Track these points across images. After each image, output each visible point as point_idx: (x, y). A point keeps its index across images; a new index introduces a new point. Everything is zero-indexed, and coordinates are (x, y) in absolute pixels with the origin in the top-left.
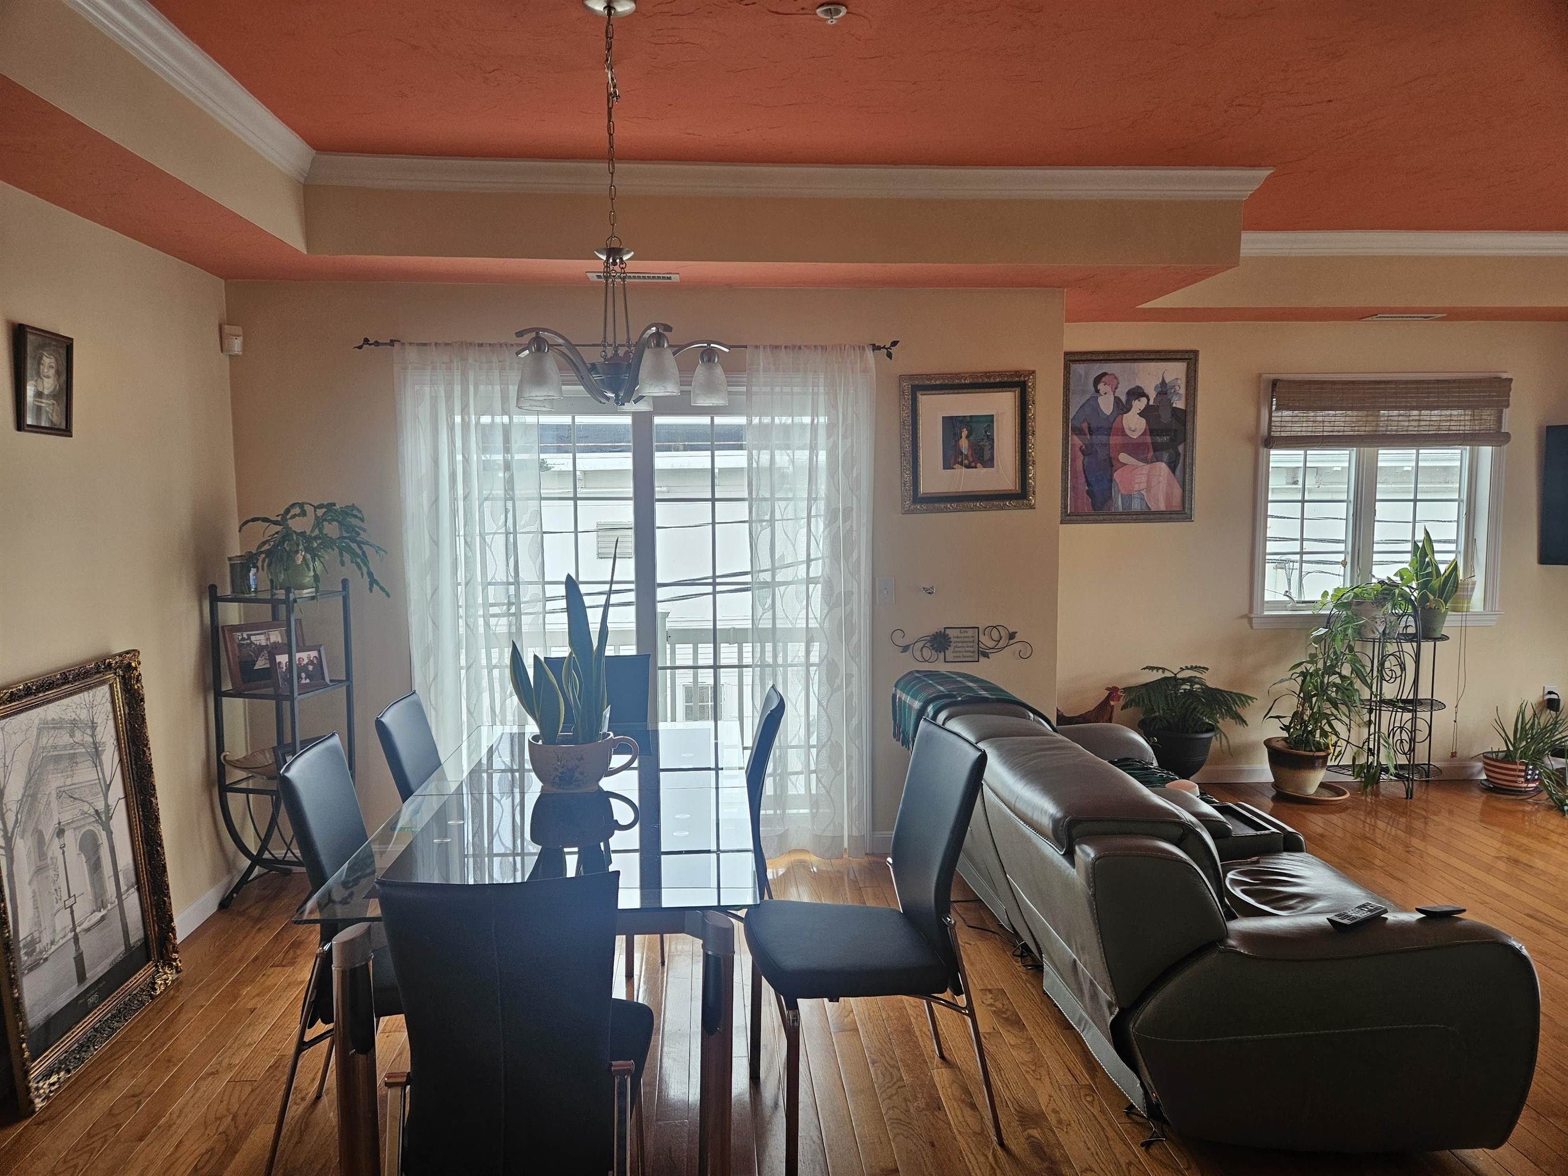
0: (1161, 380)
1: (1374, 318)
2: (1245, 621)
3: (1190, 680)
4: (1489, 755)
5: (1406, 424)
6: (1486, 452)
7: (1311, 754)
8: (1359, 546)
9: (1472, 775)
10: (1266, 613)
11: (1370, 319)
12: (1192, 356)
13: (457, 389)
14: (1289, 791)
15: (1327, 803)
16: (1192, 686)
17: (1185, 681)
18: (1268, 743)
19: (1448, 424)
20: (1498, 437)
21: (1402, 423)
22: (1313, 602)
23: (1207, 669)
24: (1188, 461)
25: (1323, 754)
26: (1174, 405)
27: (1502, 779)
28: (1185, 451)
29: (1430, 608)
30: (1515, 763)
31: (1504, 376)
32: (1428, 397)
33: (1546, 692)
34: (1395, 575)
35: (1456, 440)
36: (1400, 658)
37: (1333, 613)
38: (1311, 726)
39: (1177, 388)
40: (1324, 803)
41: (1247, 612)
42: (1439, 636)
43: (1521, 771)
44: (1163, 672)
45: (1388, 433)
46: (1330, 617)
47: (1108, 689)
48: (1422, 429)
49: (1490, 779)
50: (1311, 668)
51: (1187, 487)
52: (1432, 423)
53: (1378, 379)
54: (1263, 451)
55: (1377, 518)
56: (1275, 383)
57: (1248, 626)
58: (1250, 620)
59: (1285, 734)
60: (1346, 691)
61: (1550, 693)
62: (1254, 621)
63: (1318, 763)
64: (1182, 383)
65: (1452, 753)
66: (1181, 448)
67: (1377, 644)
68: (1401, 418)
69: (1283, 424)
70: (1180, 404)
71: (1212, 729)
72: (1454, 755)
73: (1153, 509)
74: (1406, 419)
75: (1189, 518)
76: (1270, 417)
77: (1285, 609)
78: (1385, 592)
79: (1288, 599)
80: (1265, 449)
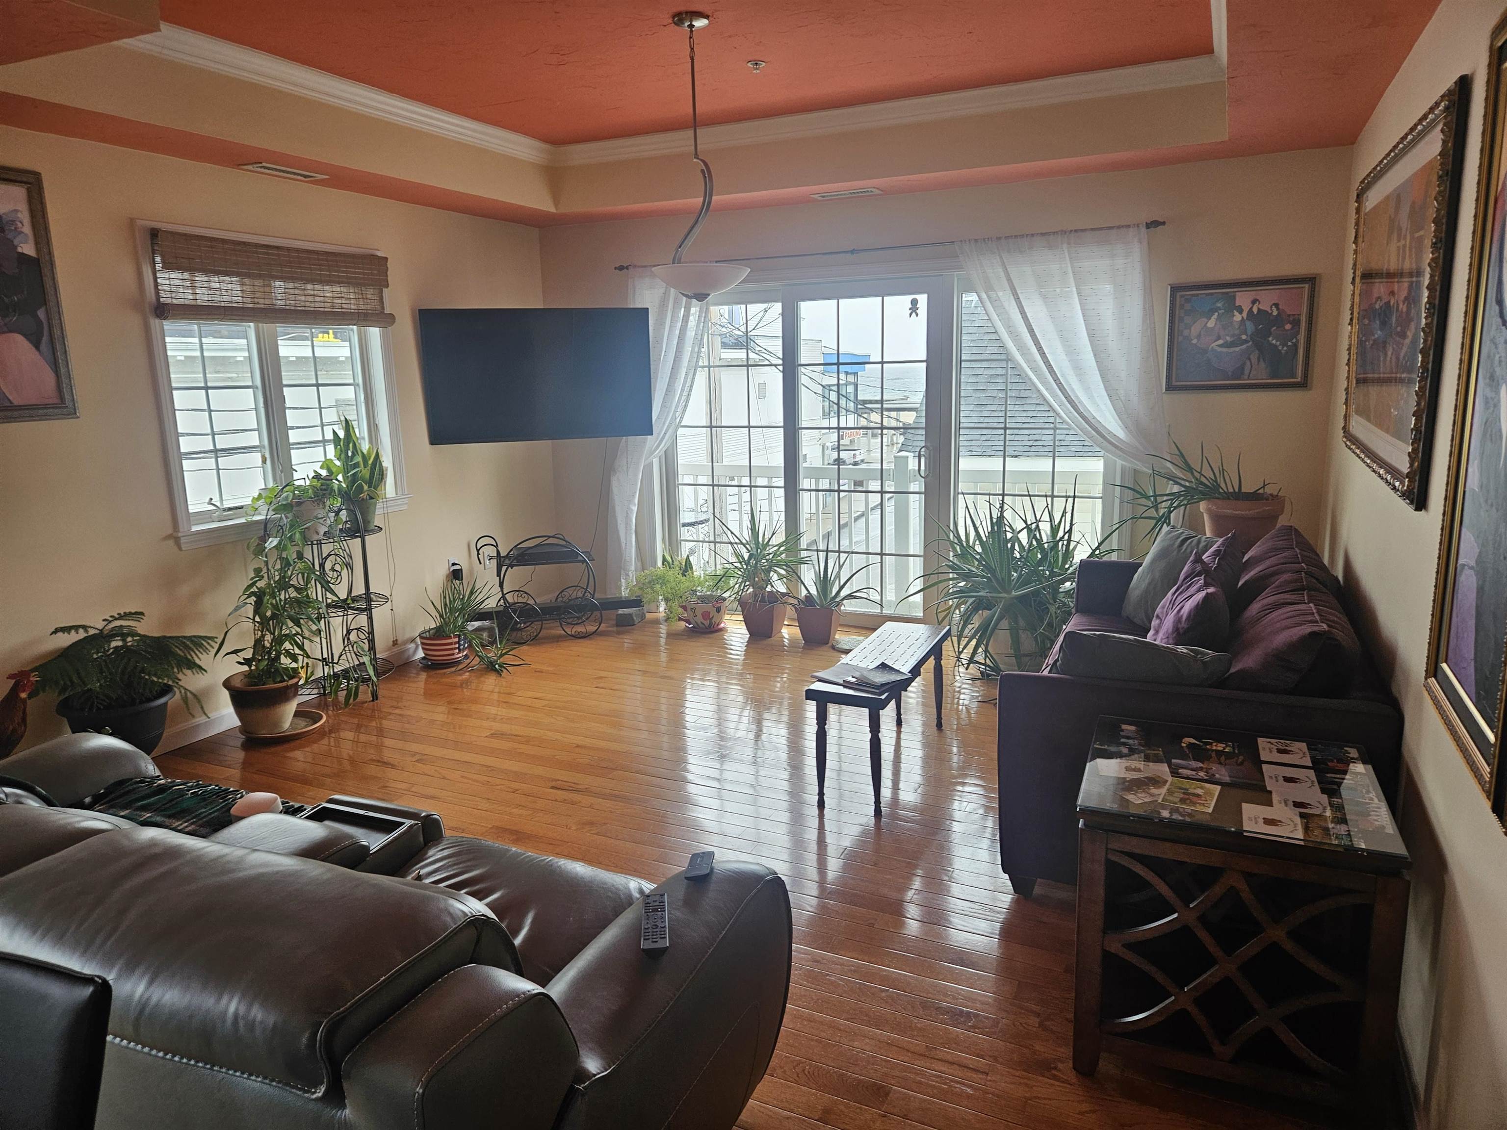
1: (256, 167)
2: (171, 542)
3: (119, 633)
4: (424, 635)
5: (303, 298)
6: (374, 333)
7: (284, 684)
8: (276, 439)
9: (409, 658)
10: (195, 528)
11: (250, 167)
12: (31, 180)
14: (264, 733)
16: (124, 640)
17: (111, 636)
18: (227, 684)
19: (340, 301)
20: (384, 319)
21: (299, 298)
22: (241, 507)
23: (142, 614)
24: (57, 332)
25: (285, 678)
26: (20, 250)
27: (440, 655)
28: (49, 319)
29: (363, 499)
30: (450, 638)
31: (379, 254)
32: (320, 270)
33: (451, 564)
34: (322, 467)
35: (352, 320)
36: (345, 557)
37: (268, 517)
38: (274, 653)
39: (19, 225)
40: (308, 734)
41: (170, 531)
42: (372, 527)
43: (456, 643)
44: (86, 631)
45: (287, 307)
46: (266, 522)
47: (11, 677)
48: (317, 305)
49: (428, 657)
50: (261, 584)
51: (63, 370)
52: (326, 299)
53: (272, 244)
54: (155, 322)
55: (288, 405)
56: (154, 234)
57: (176, 548)
58: (177, 540)
59: (246, 668)
60: (303, 603)
61: (454, 564)
62: (183, 540)
63: (291, 692)
64: (24, 216)
65: (394, 641)
66: (41, 314)
67: (315, 547)
68: (297, 292)
69: (174, 289)
70: (28, 249)
72: (395, 643)
73: (16, 403)
74: (302, 292)
75: (73, 413)
76: (155, 279)
77: (210, 520)
78: (324, 487)
79: (214, 508)
80: (157, 321)
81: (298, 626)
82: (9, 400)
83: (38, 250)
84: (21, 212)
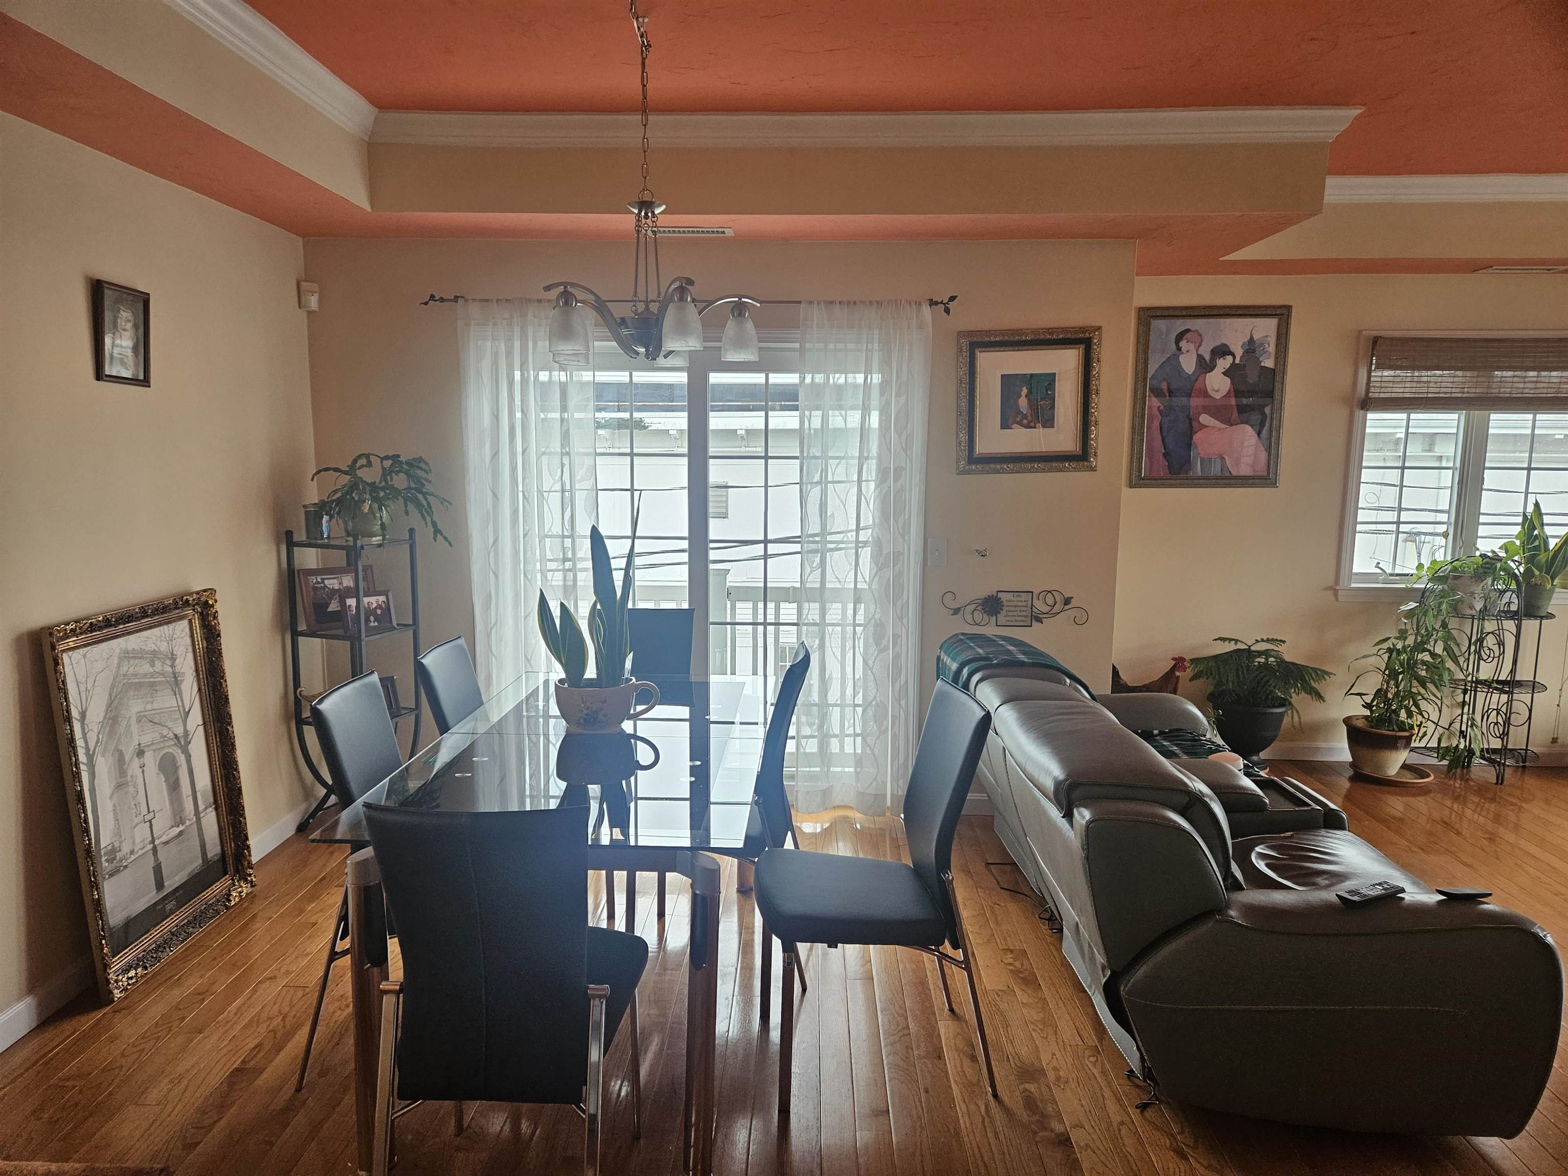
0: (1249, 338)
1: (1490, 270)
2: (1330, 593)
3: (1266, 653)
5: (1521, 385)
7: (1398, 734)
8: (1463, 516)
10: (1353, 585)
11: (1484, 271)
12: (1284, 311)
13: (517, 344)
14: (1367, 771)
15: (1409, 785)
16: (1267, 659)
17: (1260, 653)
18: (1347, 720)
21: (1517, 385)
22: (1407, 575)
23: (1284, 642)
25: (1406, 734)
26: (1263, 364)
28: (1272, 413)
29: (1536, 584)
32: (1548, 357)
34: (1500, 548)
36: (1499, 636)
37: (1428, 586)
38: (1395, 705)
39: (1267, 346)
41: (1331, 583)
42: (1545, 615)
44: (1236, 644)
45: (1501, 395)
46: (1424, 591)
47: (1173, 659)
48: (1538, 391)
52: (1550, 385)
53: (1494, 337)
54: (1359, 413)
55: (1485, 486)
56: (1375, 340)
57: (1333, 598)
58: (1336, 592)
59: (1368, 713)
60: (1435, 668)
62: (1340, 593)
63: (1401, 743)
64: (1272, 340)
65: (1553, 738)
66: (1267, 410)
67: (1476, 622)
68: (1516, 379)
69: (1383, 385)
70: (1269, 363)
71: (1283, 703)
72: (1554, 740)
74: (1522, 380)
75: (1274, 484)
76: (1369, 377)
77: (1376, 581)
78: (1487, 566)
79: (1380, 571)
80: (1362, 412)
81: (1423, 688)
82: (1230, 472)
83: (1276, 364)
84: (1270, 336)
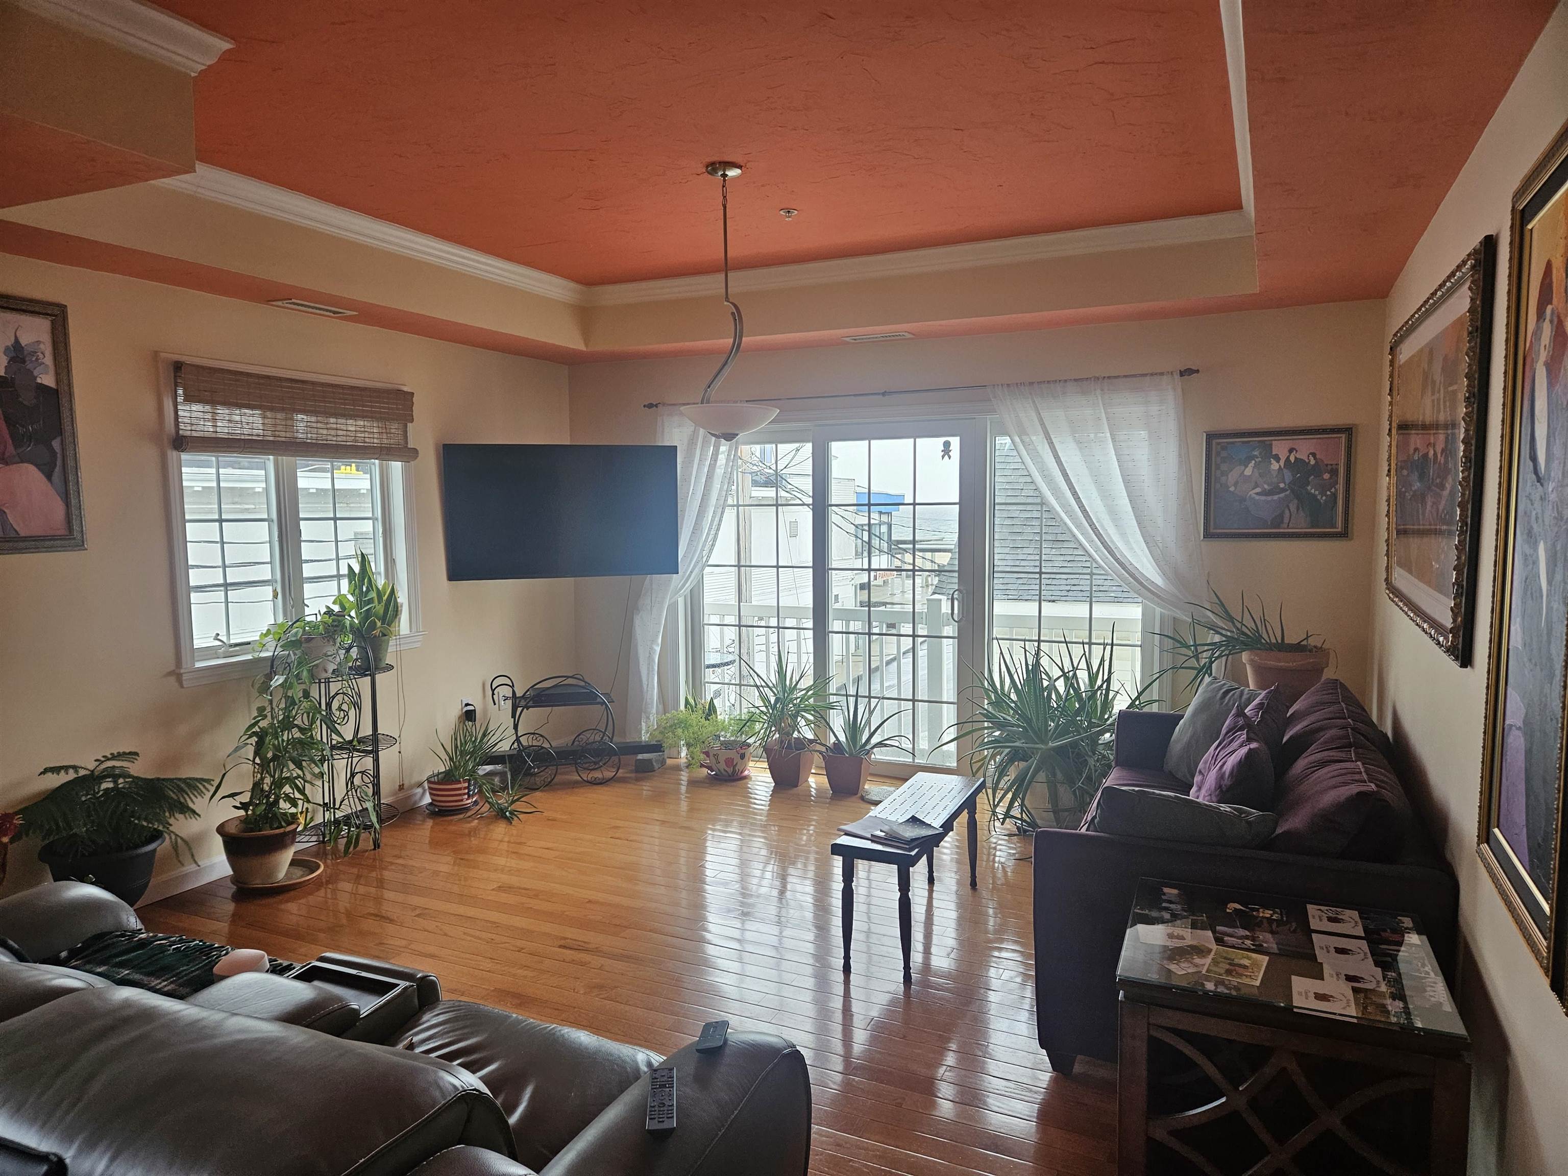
0: (13, 341)
2: (172, 679)
3: (110, 774)
4: (432, 779)
5: (325, 432)
6: (396, 467)
7: (282, 830)
8: (289, 573)
9: (415, 802)
10: (198, 665)
12: (56, 312)
14: (257, 883)
16: (115, 782)
17: (102, 777)
18: (221, 830)
19: (363, 435)
20: (406, 453)
21: (321, 431)
22: (249, 643)
23: (136, 754)
24: (70, 463)
25: (283, 824)
26: (39, 381)
27: (448, 801)
29: (375, 636)
30: (459, 782)
31: (405, 389)
32: (344, 404)
33: (464, 705)
34: (334, 603)
35: (374, 454)
36: (353, 697)
37: (276, 653)
38: (273, 797)
39: (41, 356)
40: (304, 884)
41: (172, 668)
42: (384, 665)
43: (465, 788)
44: (76, 772)
45: (309, 441)
46: (273, 659)
48: (339, 439)
49: (436, 803)
50: (264, 724)
51: (74, 502)
52: (349, 433)
53: (298, 378)
54: (172, 454)
55: (303, 537)
56: (178, 367)
57: (177, 685)
58: (179, 677)
59: (242, 813)
60: (306, 744)
61: (467, 705)
62: (185, 677)
63: (289, 839)
65: (400, 786)
66: (56, 444)
67: (323, 685)
68: (319, 425)
69: (194, 421)
70: (48, 379)
71: (156, 836)
72: (401, 787)
73: (22, 534)
74: (324, 426)
75: (80, 545)
76: (176, 411)
77: (215, 656)
78: (336, 623)
79: (220, 643)
80: (175, 453)
81: (300, 769)
82: (16, 531)
83: (58, 382)
84: (44, 343)
